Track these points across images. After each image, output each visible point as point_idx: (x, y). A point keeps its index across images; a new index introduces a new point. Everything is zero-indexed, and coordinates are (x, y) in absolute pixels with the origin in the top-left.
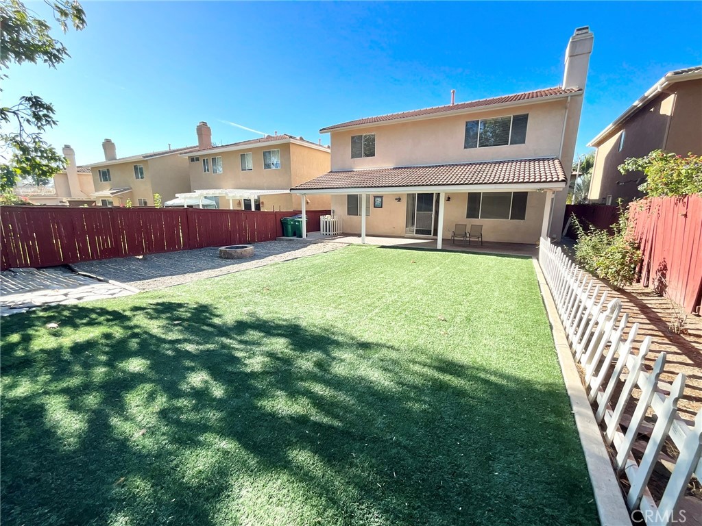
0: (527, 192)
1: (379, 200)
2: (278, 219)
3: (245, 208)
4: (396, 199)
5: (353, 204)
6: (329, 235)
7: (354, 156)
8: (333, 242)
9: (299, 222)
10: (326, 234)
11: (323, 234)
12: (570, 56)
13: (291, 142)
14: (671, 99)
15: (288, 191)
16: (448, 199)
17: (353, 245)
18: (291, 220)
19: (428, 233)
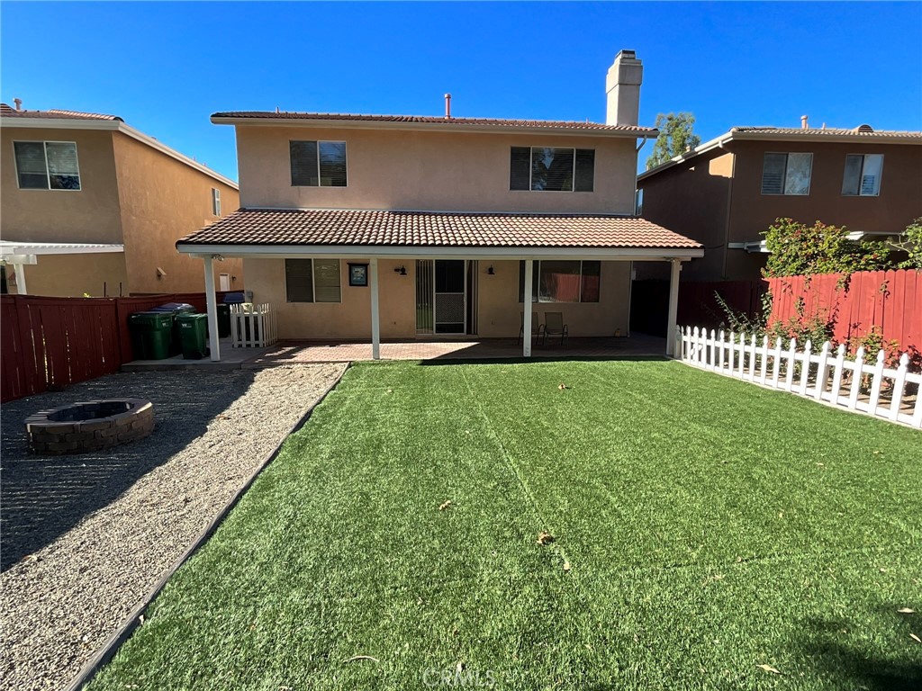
0: (599, 262)
1: (361, 271)
4: (397, 270)
6: (257, 345)
7: (296, 182)
8: (303, 363)
9: (191, 321)
10: (249, 346)
11: (240, 346)
12: (620, 84)
13: (120, 129)
14: (729, 157)
15: (119, 248)
16: (491, 271)
17: (357, 364)
18: (165, 318)
19: (459, 329)
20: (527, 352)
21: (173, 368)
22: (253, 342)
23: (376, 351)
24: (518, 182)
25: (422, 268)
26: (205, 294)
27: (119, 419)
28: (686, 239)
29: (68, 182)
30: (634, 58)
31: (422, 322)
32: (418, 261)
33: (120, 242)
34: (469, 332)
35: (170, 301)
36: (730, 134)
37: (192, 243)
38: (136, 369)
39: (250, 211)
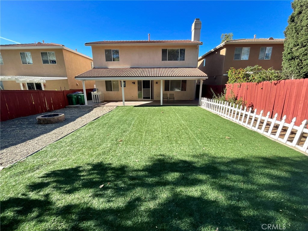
0: (186, 80)
2: (65, 94)
3: (29, 89)
4: (133, 83)
5: (109, 86)
6: (98, 102)
7: (107, 60)
8: (106, 106)
9: (81, 96)
10: (96, 102)
11: (94, 102)
12: (195, 29)
13: (64, 48)
14: (225, 50)
15: (66, 78)
16: (157, 83)
17: (119, 107)
18: (75, 95)
19: (149, 98)
20: (162, 104)
21: (77, 107)
22: (97, 101)
23: (124, 103)
24: (164, 59)
25: (139, 82)
26: (83, 90)
27: (56, 117)
28: (205, 74)
29: (54, 62)
30: (199, 21)
31: (139, 96)
32: (138, 81)
33: (66, 77)
34: (152, 99)
35: (77, 91)
36: (224, 43)
37: (78, 77)
38: (69, 107)
39: (96, 68)
